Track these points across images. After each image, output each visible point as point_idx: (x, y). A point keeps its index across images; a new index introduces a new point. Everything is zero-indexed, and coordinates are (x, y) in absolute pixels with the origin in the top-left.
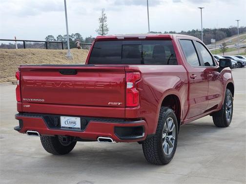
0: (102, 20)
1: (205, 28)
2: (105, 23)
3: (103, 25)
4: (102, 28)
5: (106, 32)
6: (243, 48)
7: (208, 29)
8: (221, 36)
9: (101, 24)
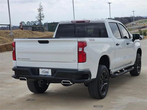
0: (40, 10)
1: (116, 17)
2: (42, 12)
3: (40, 13)
4: (40, 15)
5: (43, 18)
6: (138, 28)
7: (118, 18)
8: (125, 21)
9: (39, 13)
